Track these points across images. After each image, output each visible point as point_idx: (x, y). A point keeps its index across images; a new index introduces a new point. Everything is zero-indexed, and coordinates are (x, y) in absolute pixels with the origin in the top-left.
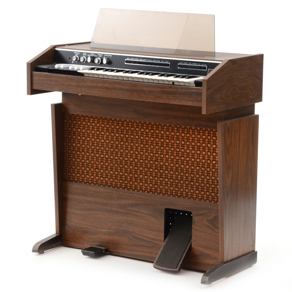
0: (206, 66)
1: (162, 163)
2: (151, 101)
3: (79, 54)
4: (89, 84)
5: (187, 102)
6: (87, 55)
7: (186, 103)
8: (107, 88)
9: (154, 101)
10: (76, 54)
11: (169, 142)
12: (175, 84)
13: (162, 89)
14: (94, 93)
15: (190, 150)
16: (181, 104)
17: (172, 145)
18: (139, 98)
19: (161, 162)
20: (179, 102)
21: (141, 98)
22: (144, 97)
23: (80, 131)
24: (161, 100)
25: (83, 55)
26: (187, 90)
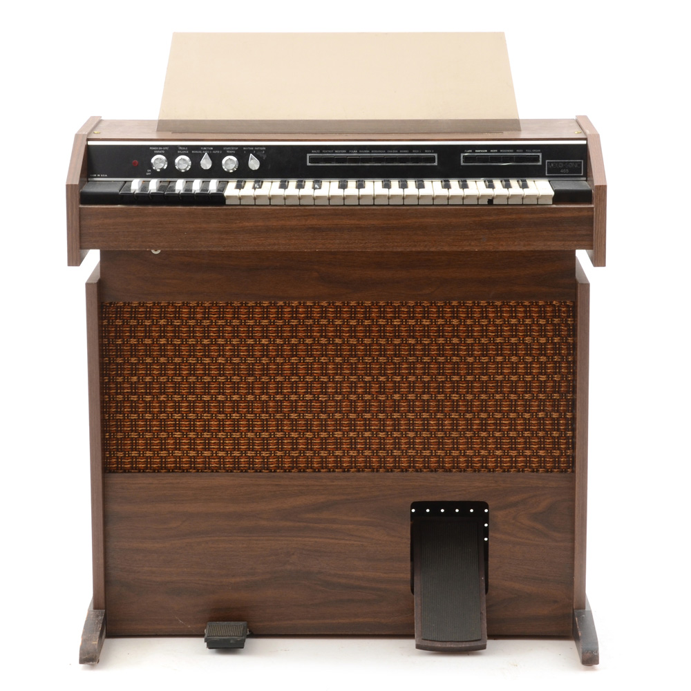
0: (540, 155)
1: (397, 397)
2: (446, 249)
3: (165, 150)
4: (260, 223)
5: (549, 243)
6: (190, 152)
7: (544, 245)
8: (316, 229)
9: (455, 249)
10: (157, 152)
11: (417, 343)
12: (495, 202)
13: (477, 219)
14: (275, 244)
15: (476, 357)
16: (531, 248)
17: (426, 350)
18: (410, 246)
19: (395, 393)
20: (524, 246)
21: (415, 246)
22: (424, 241)
23: (150, 342)
24: (473, 243)
25: (178, 152)
26: (548, 215)
